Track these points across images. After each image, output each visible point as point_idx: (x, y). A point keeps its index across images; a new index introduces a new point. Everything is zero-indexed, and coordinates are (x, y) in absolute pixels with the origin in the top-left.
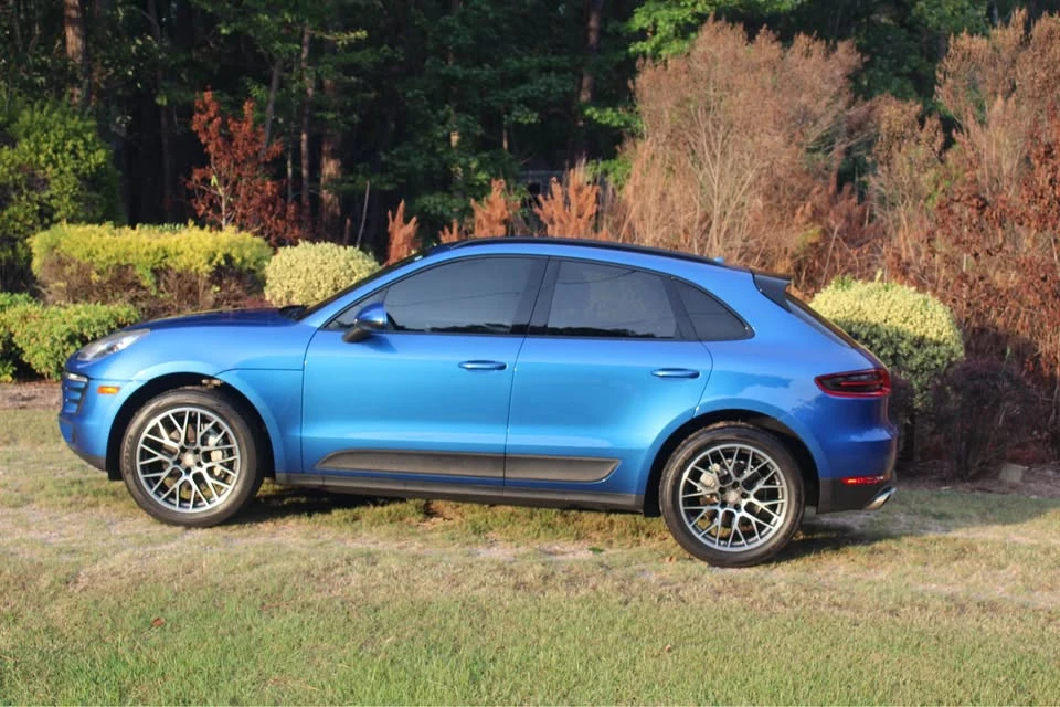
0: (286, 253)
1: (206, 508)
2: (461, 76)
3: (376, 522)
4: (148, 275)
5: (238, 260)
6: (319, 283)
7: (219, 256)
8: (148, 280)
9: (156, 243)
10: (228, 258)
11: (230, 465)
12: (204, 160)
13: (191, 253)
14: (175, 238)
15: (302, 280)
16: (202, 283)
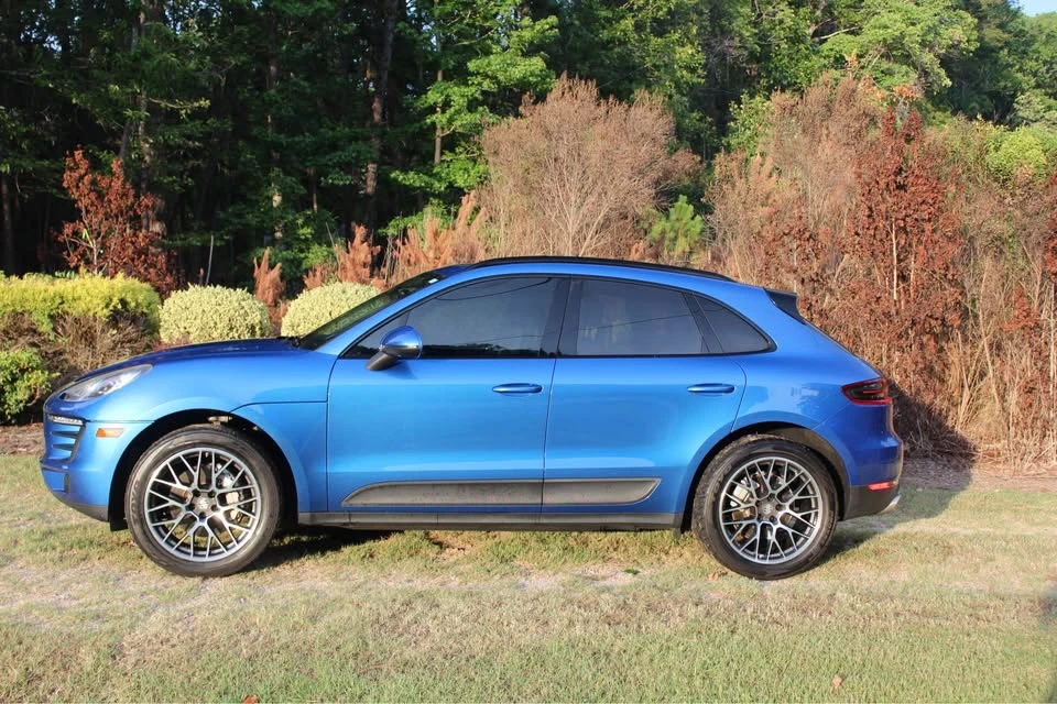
0: (177, 298)
1: (224, 555)
2: (285, 143)
3: (395, 556)
4: (46, 321)
5: (133, 304)
6: (216, 323)
7: (115, 300)
8: (46, 327)
9: (52, 290)
10: (123, 302)
11: (248, 508)
12: (74, 214)
13: (89, 298)
14: (70, 284)
15: (198, 321)
16: (99, 327)
